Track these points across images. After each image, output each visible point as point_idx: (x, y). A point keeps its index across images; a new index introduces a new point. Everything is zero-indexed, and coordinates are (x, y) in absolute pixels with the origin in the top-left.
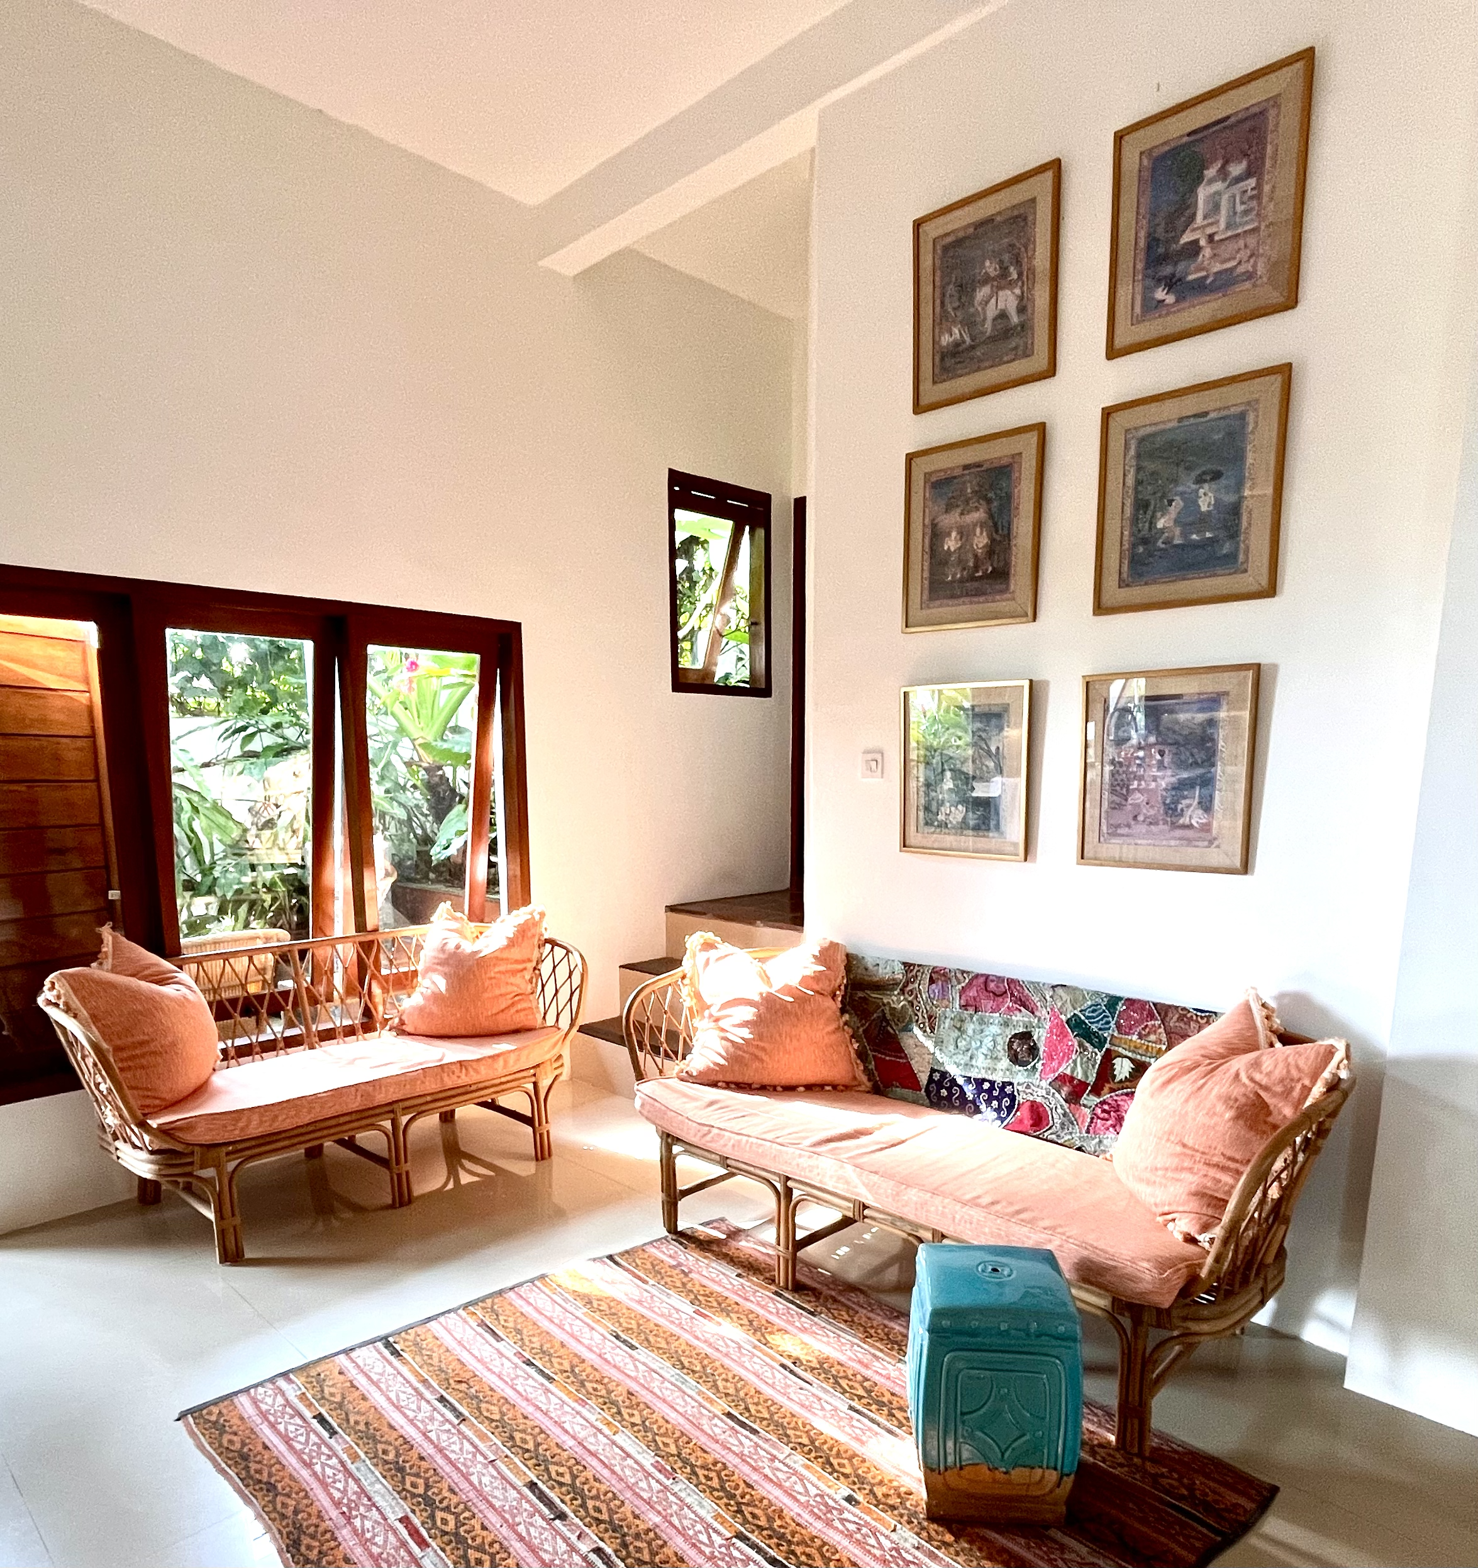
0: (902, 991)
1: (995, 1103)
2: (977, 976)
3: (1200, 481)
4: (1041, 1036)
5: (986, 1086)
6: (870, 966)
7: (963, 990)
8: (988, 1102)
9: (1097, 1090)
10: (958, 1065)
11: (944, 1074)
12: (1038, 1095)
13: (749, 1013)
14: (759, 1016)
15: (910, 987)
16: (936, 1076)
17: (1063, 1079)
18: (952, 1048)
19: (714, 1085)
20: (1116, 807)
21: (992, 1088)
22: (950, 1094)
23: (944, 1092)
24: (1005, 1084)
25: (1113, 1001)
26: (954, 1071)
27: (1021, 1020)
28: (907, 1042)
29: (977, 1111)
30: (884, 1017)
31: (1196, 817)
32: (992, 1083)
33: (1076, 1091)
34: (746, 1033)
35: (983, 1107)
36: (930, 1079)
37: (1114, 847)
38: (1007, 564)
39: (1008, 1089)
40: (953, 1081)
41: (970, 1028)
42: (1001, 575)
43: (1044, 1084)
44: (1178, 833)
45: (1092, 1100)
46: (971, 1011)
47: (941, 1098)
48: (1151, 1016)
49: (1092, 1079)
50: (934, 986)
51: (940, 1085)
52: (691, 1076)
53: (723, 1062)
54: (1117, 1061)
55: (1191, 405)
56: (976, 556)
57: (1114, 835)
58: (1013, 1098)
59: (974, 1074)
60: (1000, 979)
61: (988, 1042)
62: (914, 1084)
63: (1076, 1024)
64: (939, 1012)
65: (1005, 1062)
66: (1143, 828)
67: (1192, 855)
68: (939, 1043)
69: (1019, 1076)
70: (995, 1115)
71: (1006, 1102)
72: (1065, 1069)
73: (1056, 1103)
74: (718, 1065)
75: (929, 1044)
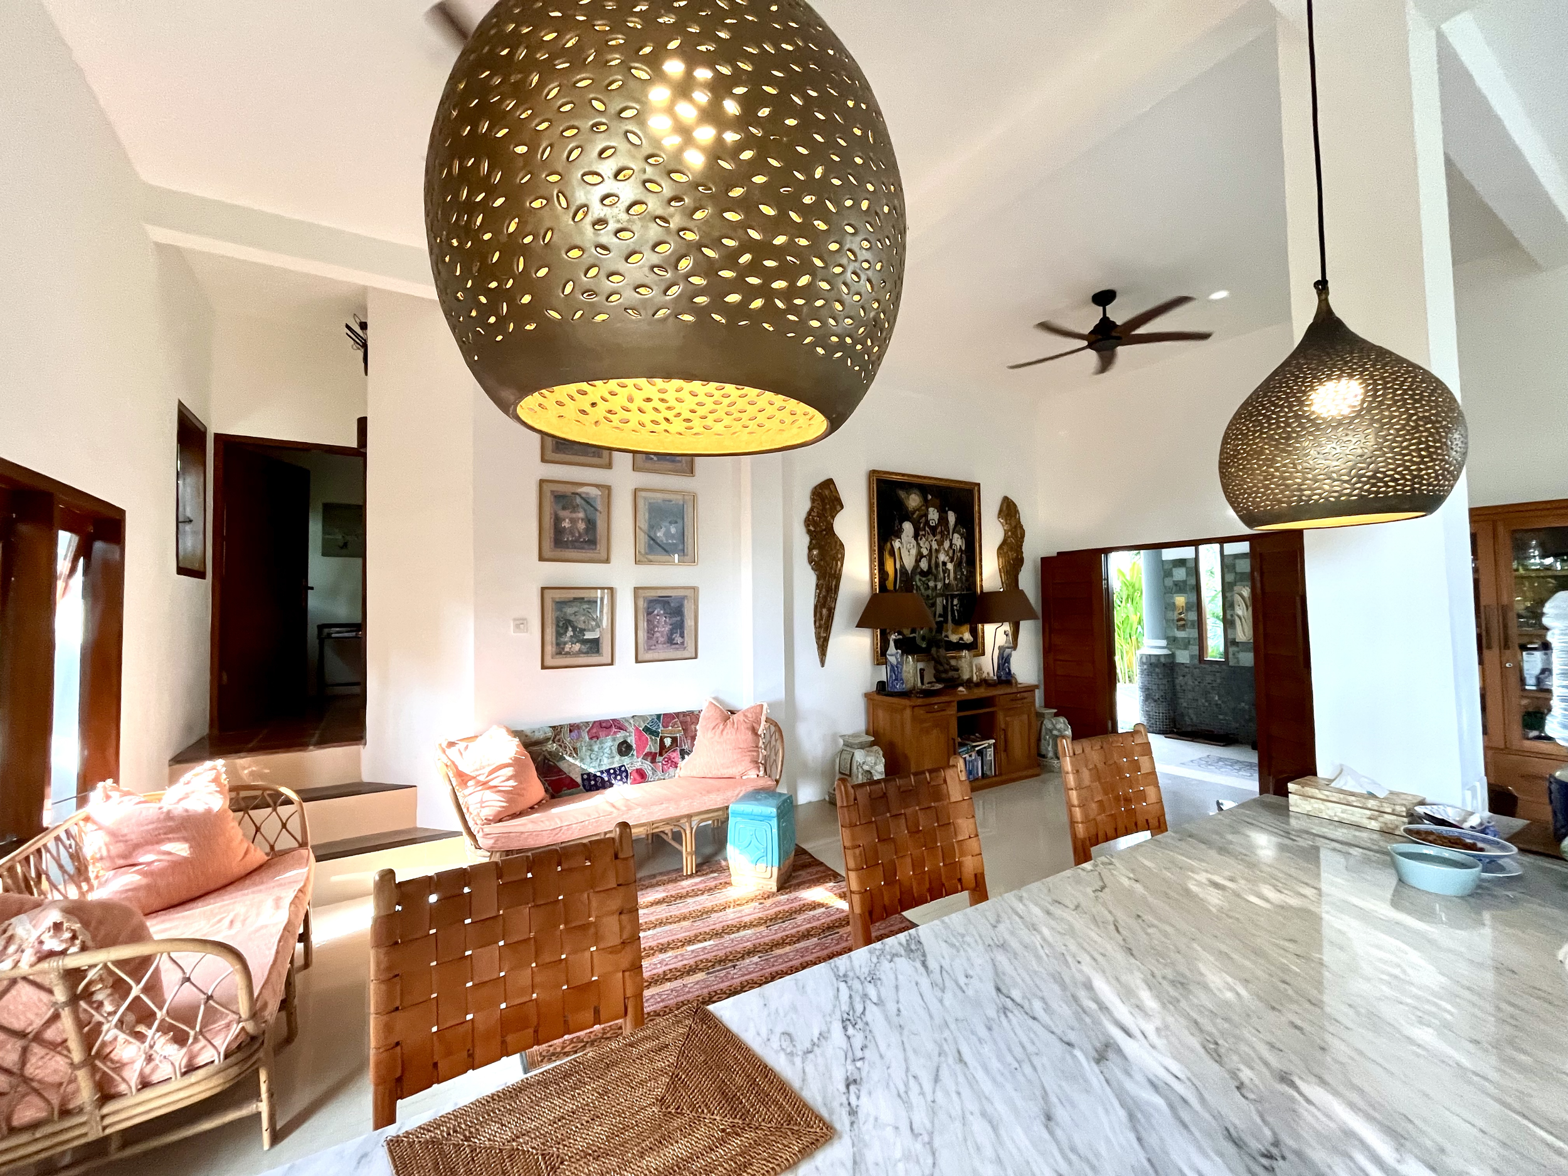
0: (554, 742)
1: (619, 778)
2: (595, 722)
3: (671, 523)
4: (632, 740)
5: (612, 771)
6: (529, 734)
7: (588, 732)
8: (615, 778)
9: (661, 755)
10: (594, 767)
11: (589, 774)
12: (638, 765)
13: (509, 771)
14: (516, 771)
15: (558, 737)
16: (585, 777)
17: (647, 755)
18: (589, 760)
19: (500, 821)
20: (649, 638)
21: (615, 771)
22: (596, 782)
23: (593, 783)
24: (620, 767)
25: (659, 716)
26: (592, 771)
27: (621, 736)
28: (562, 765)
29: (611, 785)
30: (545, 758)
31: (679, 640)
32: (614, 769)
33: (652, 757)
34: (512, 783)
35: (613, 782)
36: (583, 779)
37: (649, 656)
38: (595, 538)
39: (623, 769)
40: (595, 776)
41: (596, 748)
42: (592, 542)
43: (640, 759)
44: (674, 646)
45: (659, 759)
46: (595, 739)
47: (591, 786)
48: (674, 718)
49: (658, 751)
50: (572, 734)
51: (589, 779)
52: (490, 820)
53: (505, 804)
54: (665, 740)
55: (667, 496)
56: (579, 532)
57: (650, 649)
58: (626, 771)
59: (604, 768)
60: (607, 721)
61: (607, 750)
62: (576, 785)
63: (647, 729)
64: (578, 745)
65: (618, 757)
66: (661, 646)
67: (679, 654)
68: (582, 760)
69: (626, 761)
70: (621, 783)
71: (624, 774)
72: (647, 750)
73: (647, 766)
74: (503, 807)
75: (577, 763)
